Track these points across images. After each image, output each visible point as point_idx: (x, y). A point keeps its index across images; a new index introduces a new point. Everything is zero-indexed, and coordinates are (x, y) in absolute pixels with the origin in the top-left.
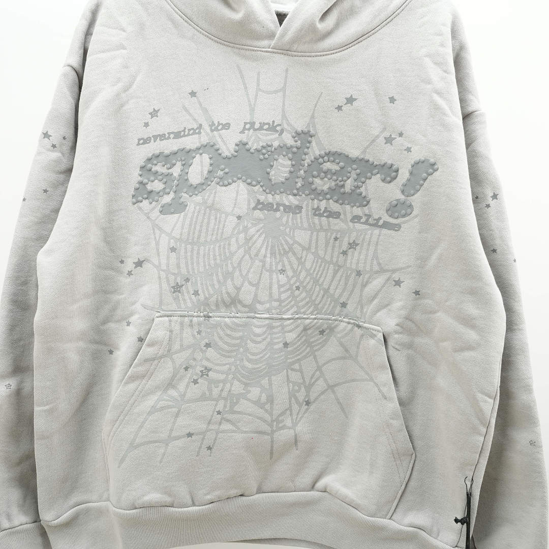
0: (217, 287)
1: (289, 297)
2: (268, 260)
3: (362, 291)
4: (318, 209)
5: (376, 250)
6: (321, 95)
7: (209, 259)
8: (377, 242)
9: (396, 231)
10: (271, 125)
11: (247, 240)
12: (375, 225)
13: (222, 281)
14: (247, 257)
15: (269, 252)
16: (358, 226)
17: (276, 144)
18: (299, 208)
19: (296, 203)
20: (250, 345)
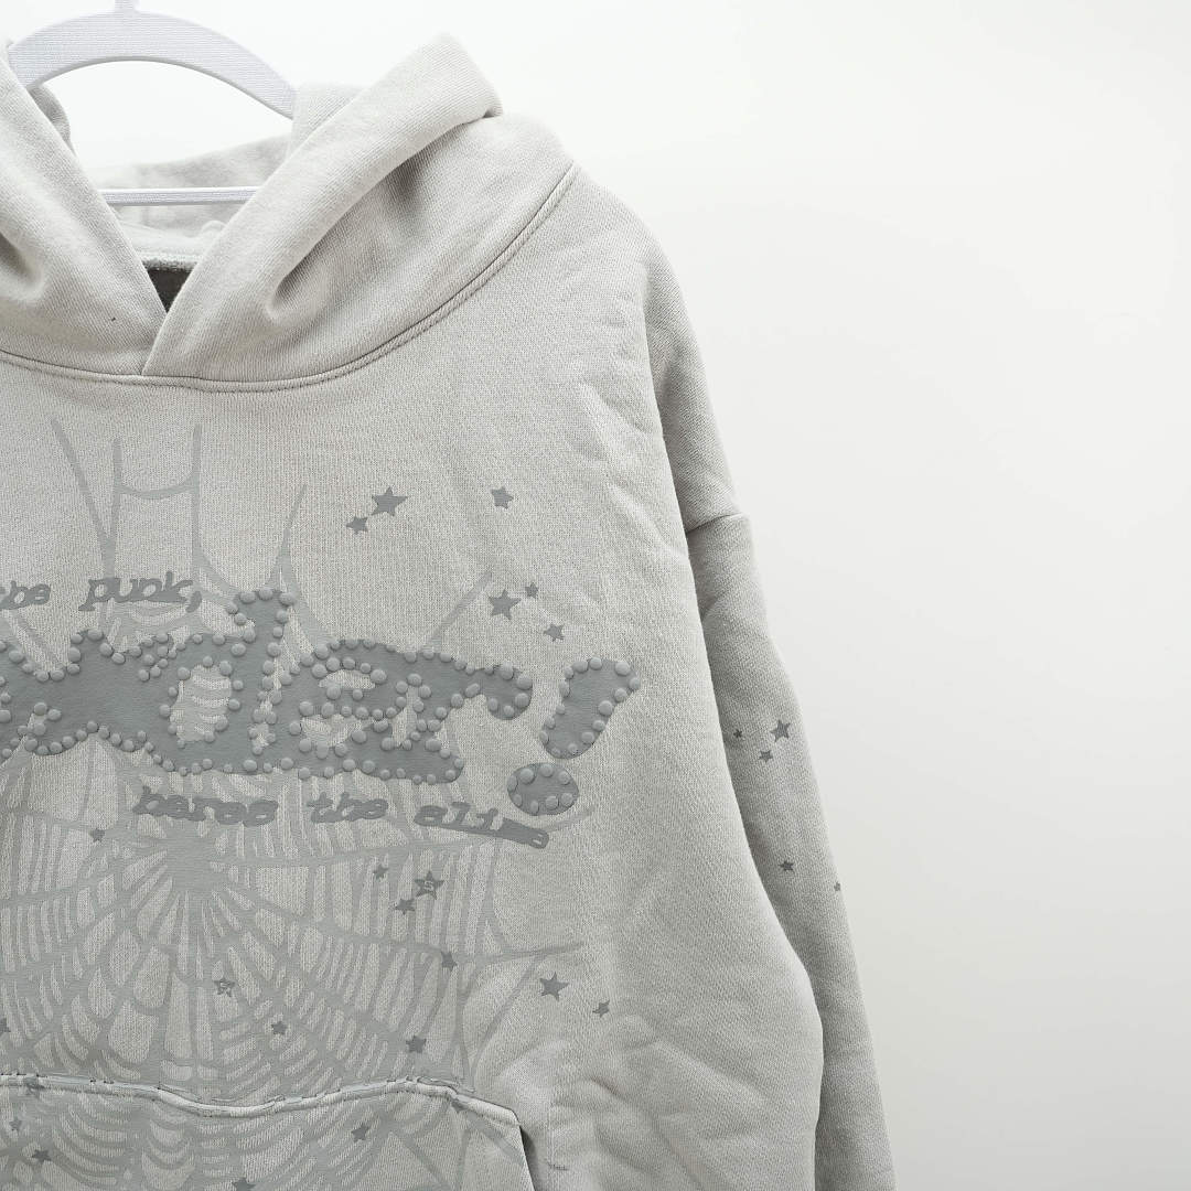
0: (49, 1013)
1: (250, 1056)
2: (183, 949)
3: (460, 1007)
4: (324, 801)
5: (489, 897)
6: (302, 493)
7: (26, 940)
8: (491, 876)
9: (538, 847)
10: (164, 584)
11: (125, 893)
12: (483, 830)
13: (60, 1001)
14: (126, 937)
15: (184, 927)
16: (438, 834)
17: (181, 635)
18: (267, 808)
19: (257, 794)
20: (149, 1168)
